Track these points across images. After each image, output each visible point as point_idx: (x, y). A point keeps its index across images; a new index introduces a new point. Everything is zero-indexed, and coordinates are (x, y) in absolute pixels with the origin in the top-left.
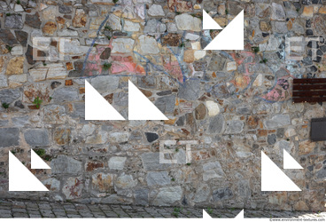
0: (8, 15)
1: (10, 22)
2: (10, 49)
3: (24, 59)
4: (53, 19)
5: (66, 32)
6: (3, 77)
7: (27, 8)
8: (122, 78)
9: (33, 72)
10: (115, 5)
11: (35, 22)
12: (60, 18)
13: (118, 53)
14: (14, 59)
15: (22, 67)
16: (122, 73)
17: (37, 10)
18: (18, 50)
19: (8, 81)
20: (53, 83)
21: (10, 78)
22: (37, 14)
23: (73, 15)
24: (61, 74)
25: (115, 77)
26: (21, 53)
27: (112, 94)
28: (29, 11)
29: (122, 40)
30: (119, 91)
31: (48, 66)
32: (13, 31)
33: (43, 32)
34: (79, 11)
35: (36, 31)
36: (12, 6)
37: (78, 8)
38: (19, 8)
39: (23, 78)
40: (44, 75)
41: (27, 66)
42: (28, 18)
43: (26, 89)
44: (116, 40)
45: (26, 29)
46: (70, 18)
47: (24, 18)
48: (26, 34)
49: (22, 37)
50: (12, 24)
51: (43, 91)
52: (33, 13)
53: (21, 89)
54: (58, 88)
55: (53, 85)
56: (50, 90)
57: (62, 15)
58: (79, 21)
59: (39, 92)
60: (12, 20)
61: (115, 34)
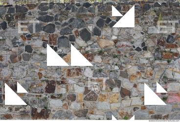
0: (111, 71)
1: (112, 75)
2: (112, 89)
3: (119, 94)
4: (135, 73)
5: (141, 80)
6: (108, 104)
7: (121, 67)
8: (174, 105)
9: (124, 102)
10: (169, 64)
11: (125, 75)
12: (138, 73)
13: (171, 91)
14: (114, 94)
15: (118, 99)
16: (174, 103)
17: (126, 68)
18: (116, 90)
19: (110, 106)
20: (135, 108)
21: (112, 105)
22: (126, 71)
23: (145, 71)
24: (139, 103)
25: (170, 105)
26: (117, 91)
27: (168, 115)
28: (122, 69)
29: (174, 83)
30: (172, 113)
31: (132, 98)
32: (113, 80)
33: (130, 80)
34: (149, 68)
35: (125, 79)
36: (113, 66)
37: (148, 67)
38: (116, 68)
39: (118, 105)
40: (130, 103)
41: (120, 98)
42: (121, 73)
43: (120, 111)
44: (170, 84)
45: (120, 79)
46: (144, 72)
47: (119, 73)
48: (120, 81)
49: (118, 83)
50: (113, 76)
51: (129, 112)
52: (124, 70)
53: (117, 111)
54: (137, 110)
55: (135, 109)
56: (133, 111)
57: (139, 71)
58: (149, 73)
59: (127, 113)
60: (113, 74)
61: (169, 81)
